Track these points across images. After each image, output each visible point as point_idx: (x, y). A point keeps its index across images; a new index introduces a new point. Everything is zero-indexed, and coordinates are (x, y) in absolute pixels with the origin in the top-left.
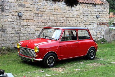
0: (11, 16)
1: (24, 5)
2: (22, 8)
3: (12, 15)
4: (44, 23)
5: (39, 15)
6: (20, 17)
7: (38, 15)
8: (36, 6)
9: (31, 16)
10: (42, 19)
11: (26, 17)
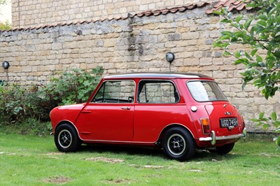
0: (154, 61)
1: (178, 36)
2: (175, 42)
3: (155, 59)
4: (225, 72)
5: (213, 55)
6: (171, 61)
7: (211, 52)
8: (206, 34)
9: (193, 57)
10: (221, 63)
11: (182, 60)
